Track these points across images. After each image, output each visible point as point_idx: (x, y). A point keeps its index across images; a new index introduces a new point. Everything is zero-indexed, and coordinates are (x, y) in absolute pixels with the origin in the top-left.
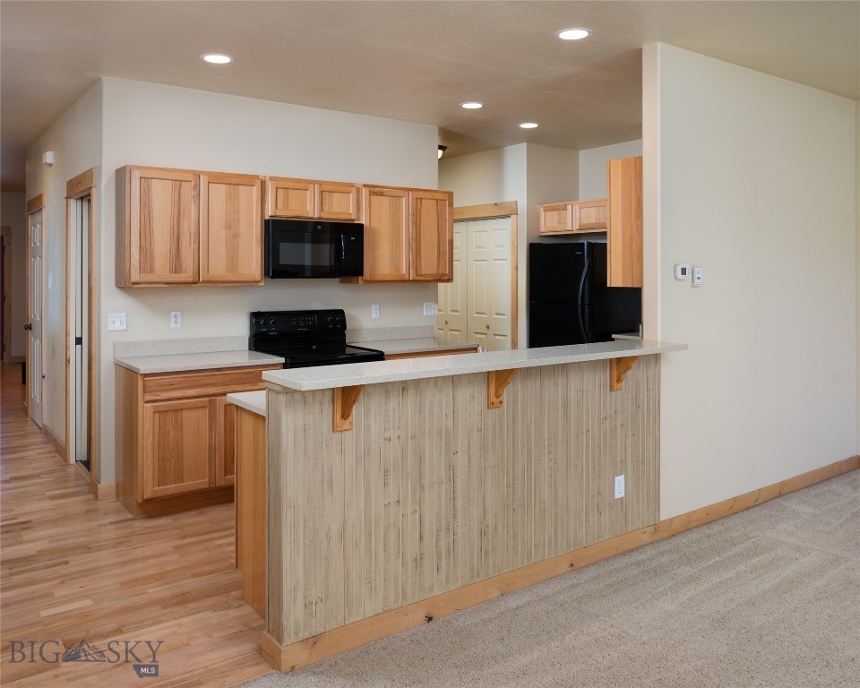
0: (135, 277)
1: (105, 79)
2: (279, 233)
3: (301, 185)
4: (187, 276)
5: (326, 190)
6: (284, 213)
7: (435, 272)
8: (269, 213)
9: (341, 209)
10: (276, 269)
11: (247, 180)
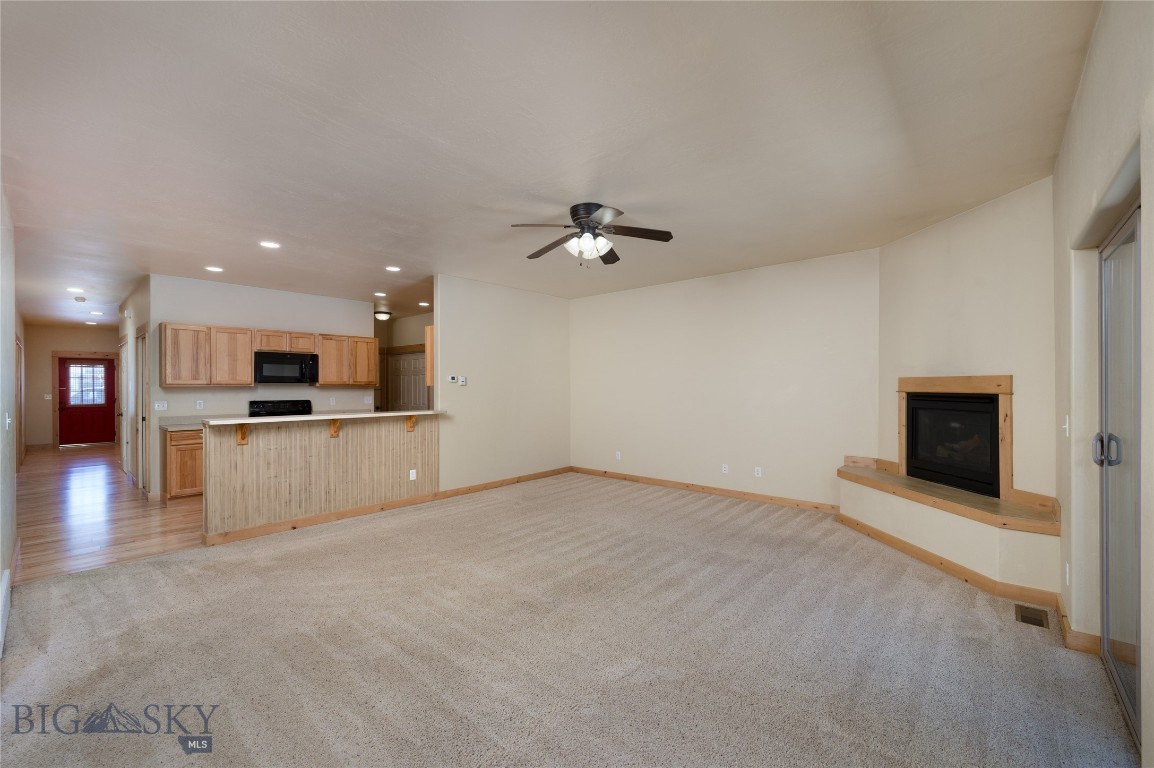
0: (169, 380)
1: (151, 275)
2: (262, 359)
3: (279, 334)
4: (203, 381)
5: (294, 336)
6: (266, 348)
7: (365, 380)
8: (257, 348)
9: (303, 347)
10: (261, 379)
11: (244, 331)
